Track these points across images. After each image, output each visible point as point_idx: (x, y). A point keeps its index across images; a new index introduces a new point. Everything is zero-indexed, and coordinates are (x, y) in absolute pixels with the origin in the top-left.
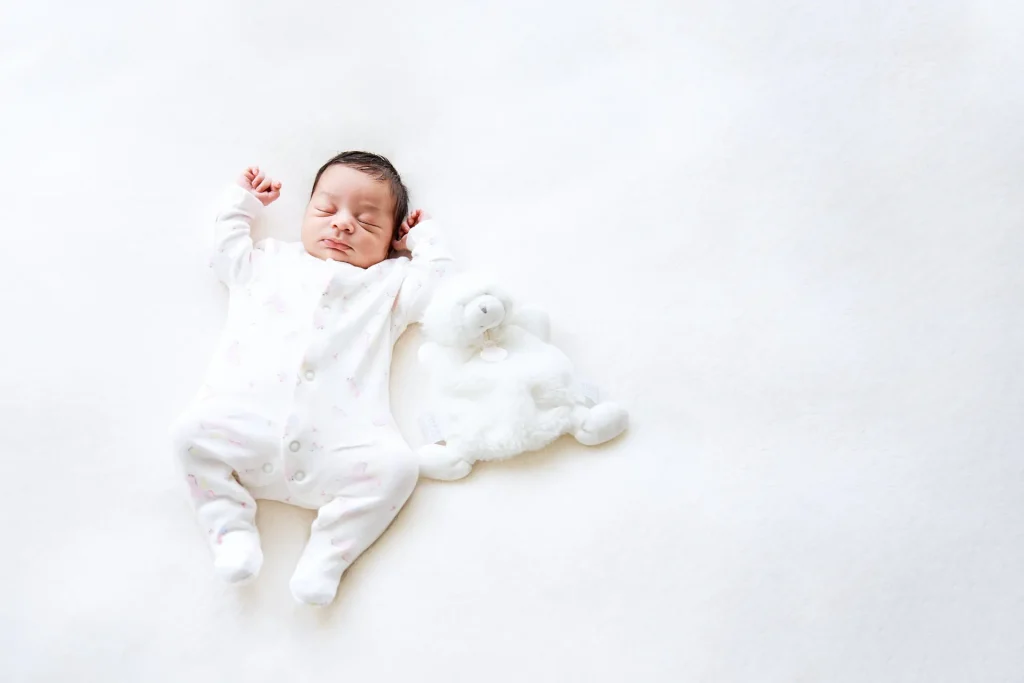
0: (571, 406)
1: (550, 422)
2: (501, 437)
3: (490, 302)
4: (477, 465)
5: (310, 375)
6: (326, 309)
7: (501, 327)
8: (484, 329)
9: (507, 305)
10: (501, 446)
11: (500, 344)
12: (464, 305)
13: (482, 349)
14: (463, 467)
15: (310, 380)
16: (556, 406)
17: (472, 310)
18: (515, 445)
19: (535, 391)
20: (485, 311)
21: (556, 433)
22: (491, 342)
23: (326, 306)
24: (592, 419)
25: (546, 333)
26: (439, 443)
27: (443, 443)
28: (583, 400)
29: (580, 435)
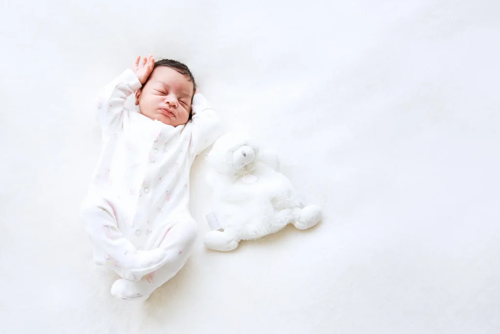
0: (292, 208)
1: (281, 218)
2: (256, 227)
3: (248, 150)
4: (242, 243)
5: (147, 190)
6: (156, 151)
7: (253, 163)
8: (244, 165)
9: (256, 151)
10: (256, 232)
11: (252, 173)
12: (233, 152)
13: (242, 176)
14: (234, 244)
15: (147, 193)
16: (284, 209)
17: (238, 154)
18: (263, 232)
19: (273, 200)
20: (245, 155)
21: (285, 224)
22: (247, 172)
23: (156, 149)
24: (303, 215)
25: (278, 166)
26: (219, 230)
27: (222, 230)
28: (298, 204)
29: (297, 224)
